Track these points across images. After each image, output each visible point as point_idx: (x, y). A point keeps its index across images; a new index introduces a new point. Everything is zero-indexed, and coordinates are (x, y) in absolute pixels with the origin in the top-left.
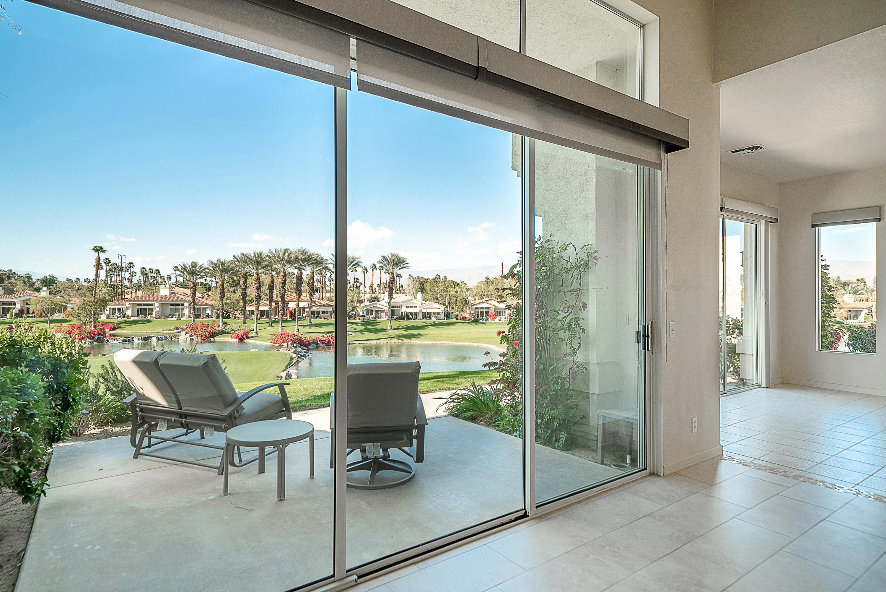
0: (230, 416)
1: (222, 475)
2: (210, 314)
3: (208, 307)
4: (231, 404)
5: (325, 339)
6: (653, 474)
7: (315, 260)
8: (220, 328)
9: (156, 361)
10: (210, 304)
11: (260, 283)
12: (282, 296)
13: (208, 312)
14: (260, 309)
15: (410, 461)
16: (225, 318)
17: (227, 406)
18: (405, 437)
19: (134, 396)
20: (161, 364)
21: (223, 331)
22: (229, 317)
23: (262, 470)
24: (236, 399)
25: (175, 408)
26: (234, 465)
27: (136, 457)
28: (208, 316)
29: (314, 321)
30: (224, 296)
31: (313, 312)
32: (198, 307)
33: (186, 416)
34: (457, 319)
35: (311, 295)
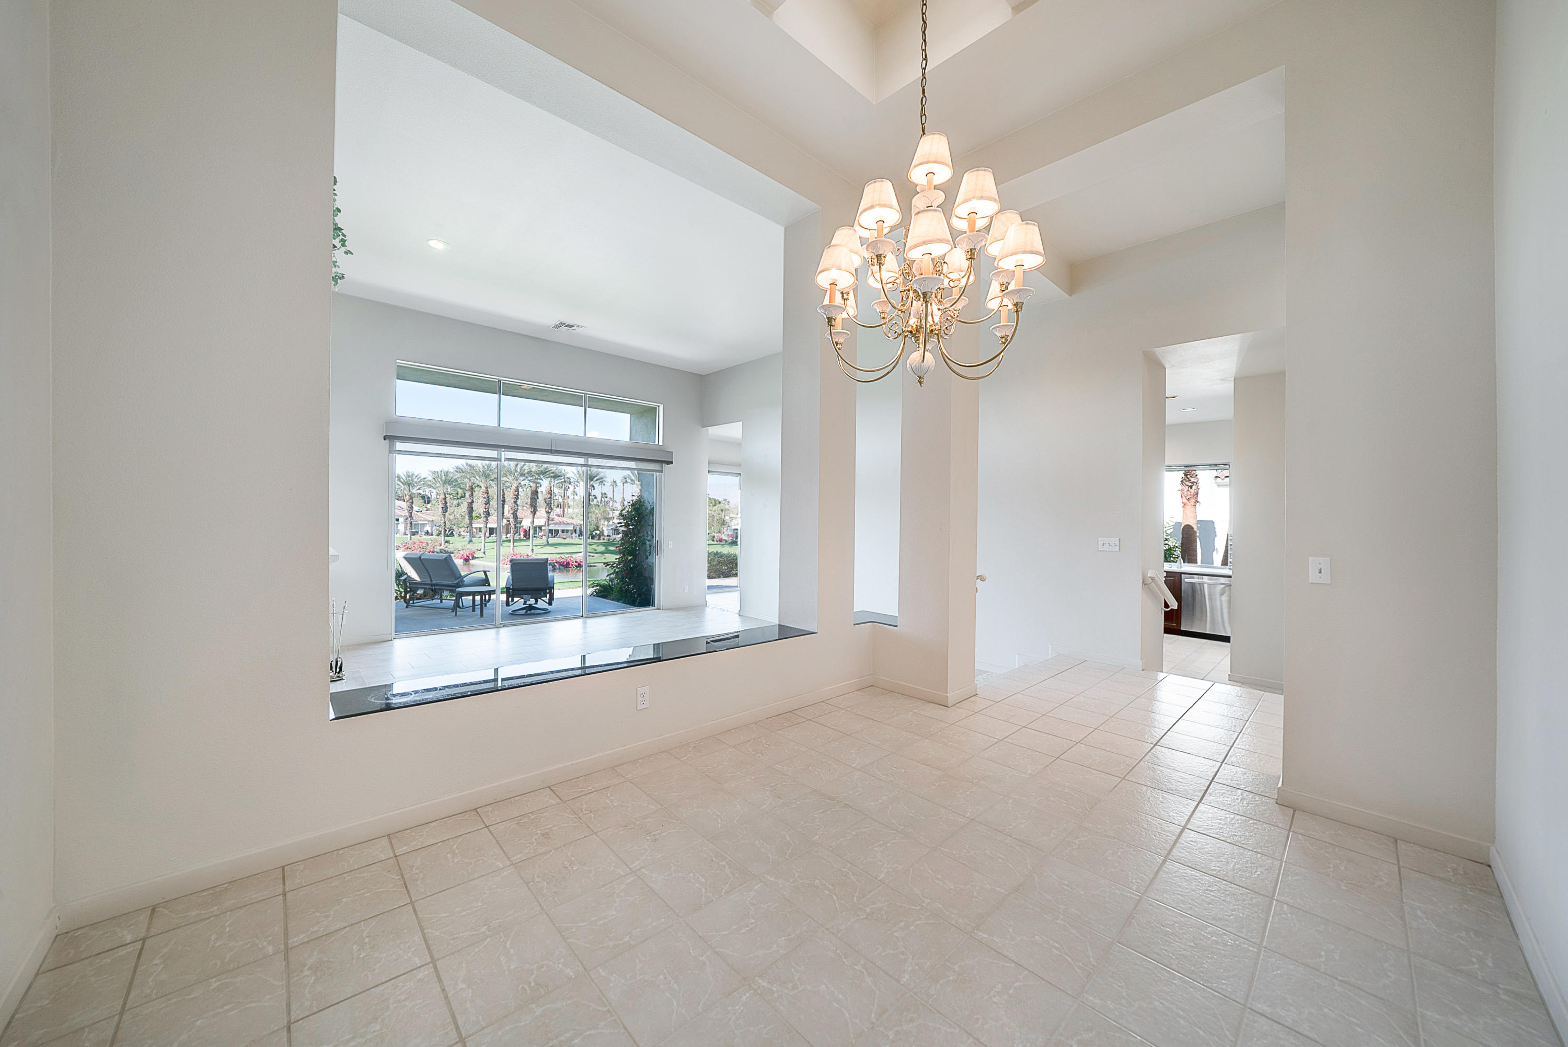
0: (457, 583)
1: (454, 612)
2: (430, 531)
3: (427, 522)
4: (458, 578)
5: (562, 560)
6: (658, 609)
7: (553, 473)
8: (442, 547)
9: (420, 557)
10: (429, 519)
11: (488, 497)
12: (514, 512)
13: (428, 528)
14: (489, 526)
15: (546, 606)
16: (448, 536)
17: (456, 579)
18: (542, 593)
19: (406, 576)
20: (423, 559)
21: (445, 551)
22: (452, 534)
23: (474, 610)
24: (461, 576)
25: (428, 581)
26: (460, 607)
27: (407, 607)
28: (427, 533)
29: (551, 540)
30: (446, 511)
31: (550, 531)
32: (416, 523)
33: (434, 585)
34: (713, 541)
35: (548, 513)
